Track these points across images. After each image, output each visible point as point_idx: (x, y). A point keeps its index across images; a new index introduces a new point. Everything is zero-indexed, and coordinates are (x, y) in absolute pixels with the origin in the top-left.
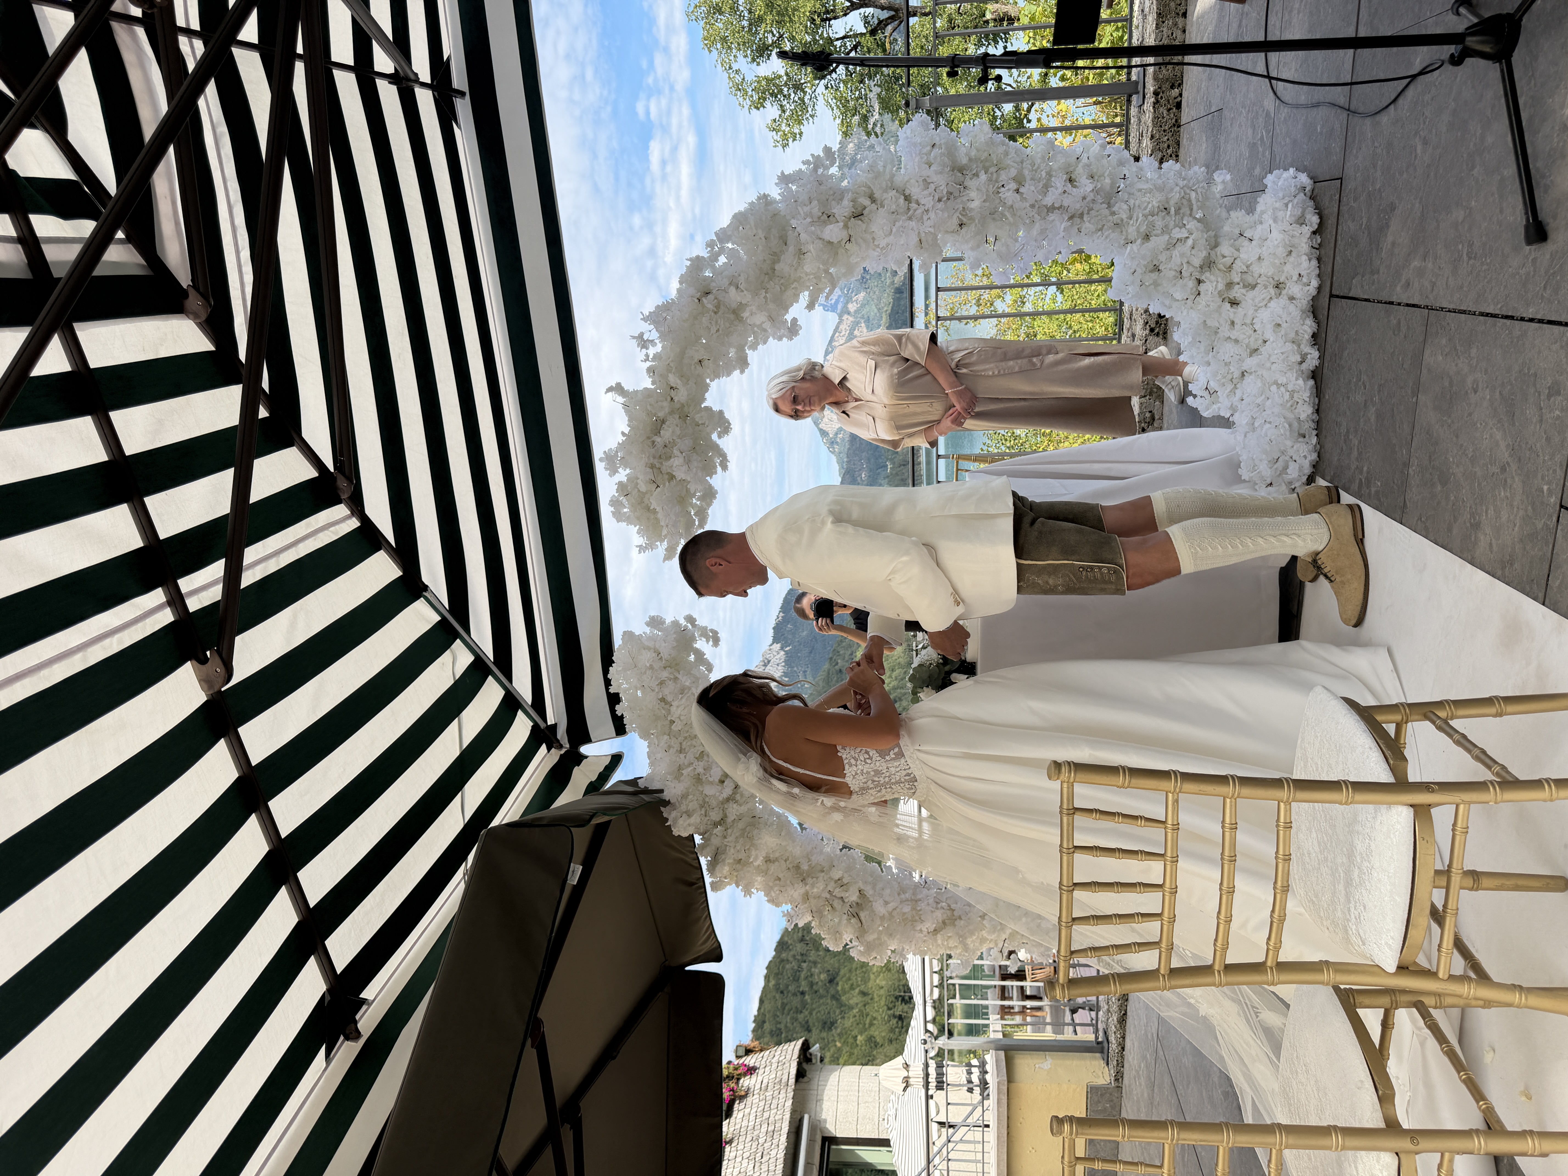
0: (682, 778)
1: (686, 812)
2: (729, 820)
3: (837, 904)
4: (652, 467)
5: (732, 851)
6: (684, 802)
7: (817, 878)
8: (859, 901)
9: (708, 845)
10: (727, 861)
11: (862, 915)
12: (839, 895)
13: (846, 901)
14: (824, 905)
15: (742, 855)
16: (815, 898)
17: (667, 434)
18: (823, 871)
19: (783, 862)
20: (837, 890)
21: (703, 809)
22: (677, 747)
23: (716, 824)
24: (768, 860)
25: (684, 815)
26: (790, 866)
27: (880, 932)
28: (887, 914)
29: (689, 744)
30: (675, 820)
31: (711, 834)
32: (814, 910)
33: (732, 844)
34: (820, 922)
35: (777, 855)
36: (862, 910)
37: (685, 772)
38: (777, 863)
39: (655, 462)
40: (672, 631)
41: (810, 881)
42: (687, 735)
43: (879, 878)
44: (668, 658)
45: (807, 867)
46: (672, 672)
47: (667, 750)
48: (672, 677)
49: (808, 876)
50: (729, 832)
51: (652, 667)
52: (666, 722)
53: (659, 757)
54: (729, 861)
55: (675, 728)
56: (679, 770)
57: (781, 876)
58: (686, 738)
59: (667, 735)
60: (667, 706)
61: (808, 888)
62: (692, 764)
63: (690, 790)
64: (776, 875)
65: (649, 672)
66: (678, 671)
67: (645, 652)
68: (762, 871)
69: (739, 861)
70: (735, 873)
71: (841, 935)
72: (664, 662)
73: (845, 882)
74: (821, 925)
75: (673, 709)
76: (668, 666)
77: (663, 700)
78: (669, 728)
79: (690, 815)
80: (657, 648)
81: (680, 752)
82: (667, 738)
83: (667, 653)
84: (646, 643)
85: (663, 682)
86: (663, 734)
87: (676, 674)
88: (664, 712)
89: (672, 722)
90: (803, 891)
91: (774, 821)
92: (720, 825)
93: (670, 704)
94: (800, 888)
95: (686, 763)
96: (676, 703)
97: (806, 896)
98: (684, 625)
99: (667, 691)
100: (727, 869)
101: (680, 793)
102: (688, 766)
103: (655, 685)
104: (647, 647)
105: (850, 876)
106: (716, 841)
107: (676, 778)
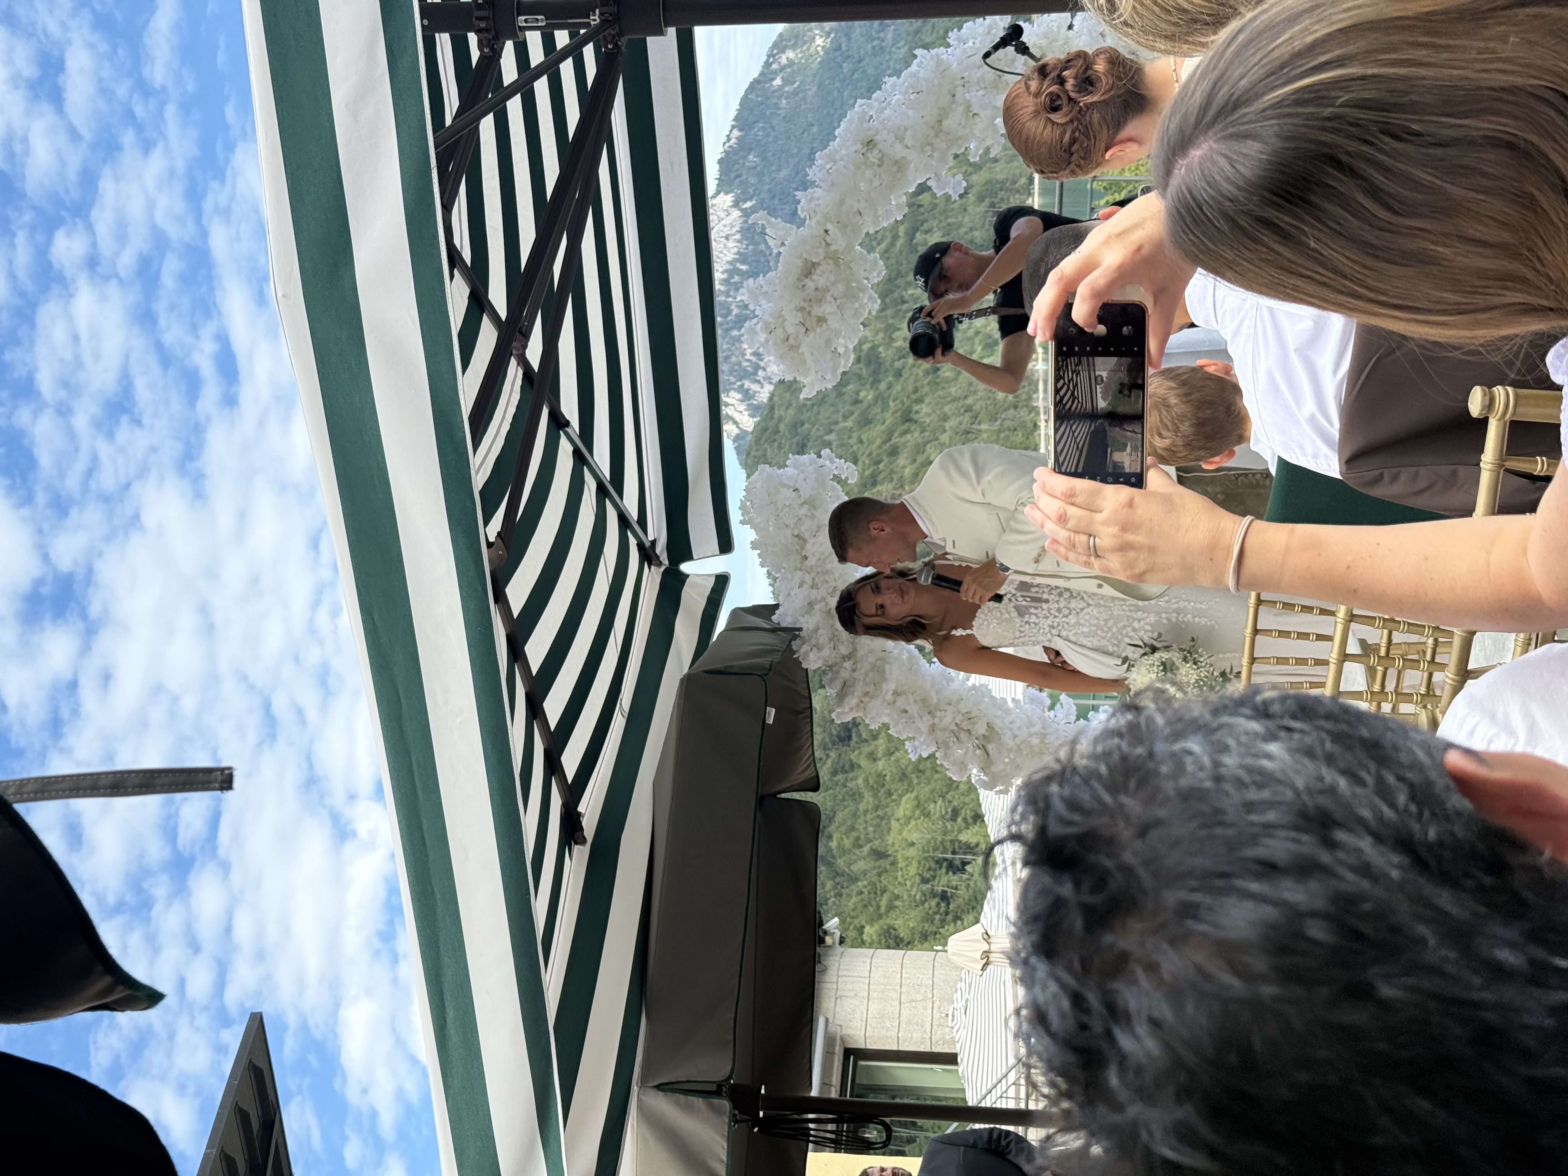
0: (813, 612)
1: (815, 646)
2: (860, 654)
3: (963, 736)
4: (802, 309)
5: (861, 683)
6: (814, 636)
7: (946, 711)
8: (987, 734)
9: (836, 678)
10: (856, 694)
11: (990, 747)
12: (966, 728)
13: (973, 733)
14: (949, 737)
15: (870, 689)
16: (941, 730)
17: (820, 279)
18: (950, 704)
19: (910, 695)
20: (965, 722)
21: (832, 643)
22: (809, 582)
23: (845, 658)
24: (896, 693)
25: (815, 649)
26: (917, 699)
27: (1006, 764)
28: (1015, 748)
29: (822, 578)
30: (806, 655)
31: (841, 667)
32: (940, 741)
33: (862, 678)
34: (945, 754)
35: (905, 688)
36: (989, 742)
37: (816, 607)
38: (904, 697)
39: (806, 305)
40: (810, 468)
41: (938, 714)
42: (819, 570)
43: (1008, 711)
44: (807, 496)
45: (935, 701)
46: (809, 510)
47: (801, 586)
48: (809, 514)
49: (935, 709)
50: (859, 665)
51: (790, 505)
52: (799, 557)
53: (792, 593)
54: (858, 693)
55: (808, 563)
56: (811, 604)
57: (908, 708)
58: (818, 573)
59: (800, 570)
60: (801, 542)
61: (936, 721)
62: (824, 599)
63: (821, 625)
64: (903, 707)
65: (786, 510)
66: (815, 508)
67: (784, 490)
68: (889, 704)
69: (867, 694)
70: (862, 705)
71: (966, 766)
72: (803, 500)
73: (973, 715)
74: (946, 756)
75: (808, 546)
76: (805, 503)
77: (798, 536)
78: (802, 563)
79: (820, 649)
80: (797, 486)
81: (812, 588)
82: (800, 573)
83: (806, 492)
84: (786, 482)
85: (800, 519)
86: (796, 569)
87: (813, 512)
88: (797, 547)
89: (806, 557)
90: (930, 723)
91: (905, 656)
92: (849, 659)
93: (805, 541)
94: (927, 720)
95: (819, 599)
96: (812, 541)
97: (933, 728)
98: (821, 461)
99: (803, 529)
100: (855, 701)
101: (811, 628)
102: (820, 601)
103: (791, 522)
104: (786, 485)
105: (979, 710)
106: (845, 674)
107: (808, 612)
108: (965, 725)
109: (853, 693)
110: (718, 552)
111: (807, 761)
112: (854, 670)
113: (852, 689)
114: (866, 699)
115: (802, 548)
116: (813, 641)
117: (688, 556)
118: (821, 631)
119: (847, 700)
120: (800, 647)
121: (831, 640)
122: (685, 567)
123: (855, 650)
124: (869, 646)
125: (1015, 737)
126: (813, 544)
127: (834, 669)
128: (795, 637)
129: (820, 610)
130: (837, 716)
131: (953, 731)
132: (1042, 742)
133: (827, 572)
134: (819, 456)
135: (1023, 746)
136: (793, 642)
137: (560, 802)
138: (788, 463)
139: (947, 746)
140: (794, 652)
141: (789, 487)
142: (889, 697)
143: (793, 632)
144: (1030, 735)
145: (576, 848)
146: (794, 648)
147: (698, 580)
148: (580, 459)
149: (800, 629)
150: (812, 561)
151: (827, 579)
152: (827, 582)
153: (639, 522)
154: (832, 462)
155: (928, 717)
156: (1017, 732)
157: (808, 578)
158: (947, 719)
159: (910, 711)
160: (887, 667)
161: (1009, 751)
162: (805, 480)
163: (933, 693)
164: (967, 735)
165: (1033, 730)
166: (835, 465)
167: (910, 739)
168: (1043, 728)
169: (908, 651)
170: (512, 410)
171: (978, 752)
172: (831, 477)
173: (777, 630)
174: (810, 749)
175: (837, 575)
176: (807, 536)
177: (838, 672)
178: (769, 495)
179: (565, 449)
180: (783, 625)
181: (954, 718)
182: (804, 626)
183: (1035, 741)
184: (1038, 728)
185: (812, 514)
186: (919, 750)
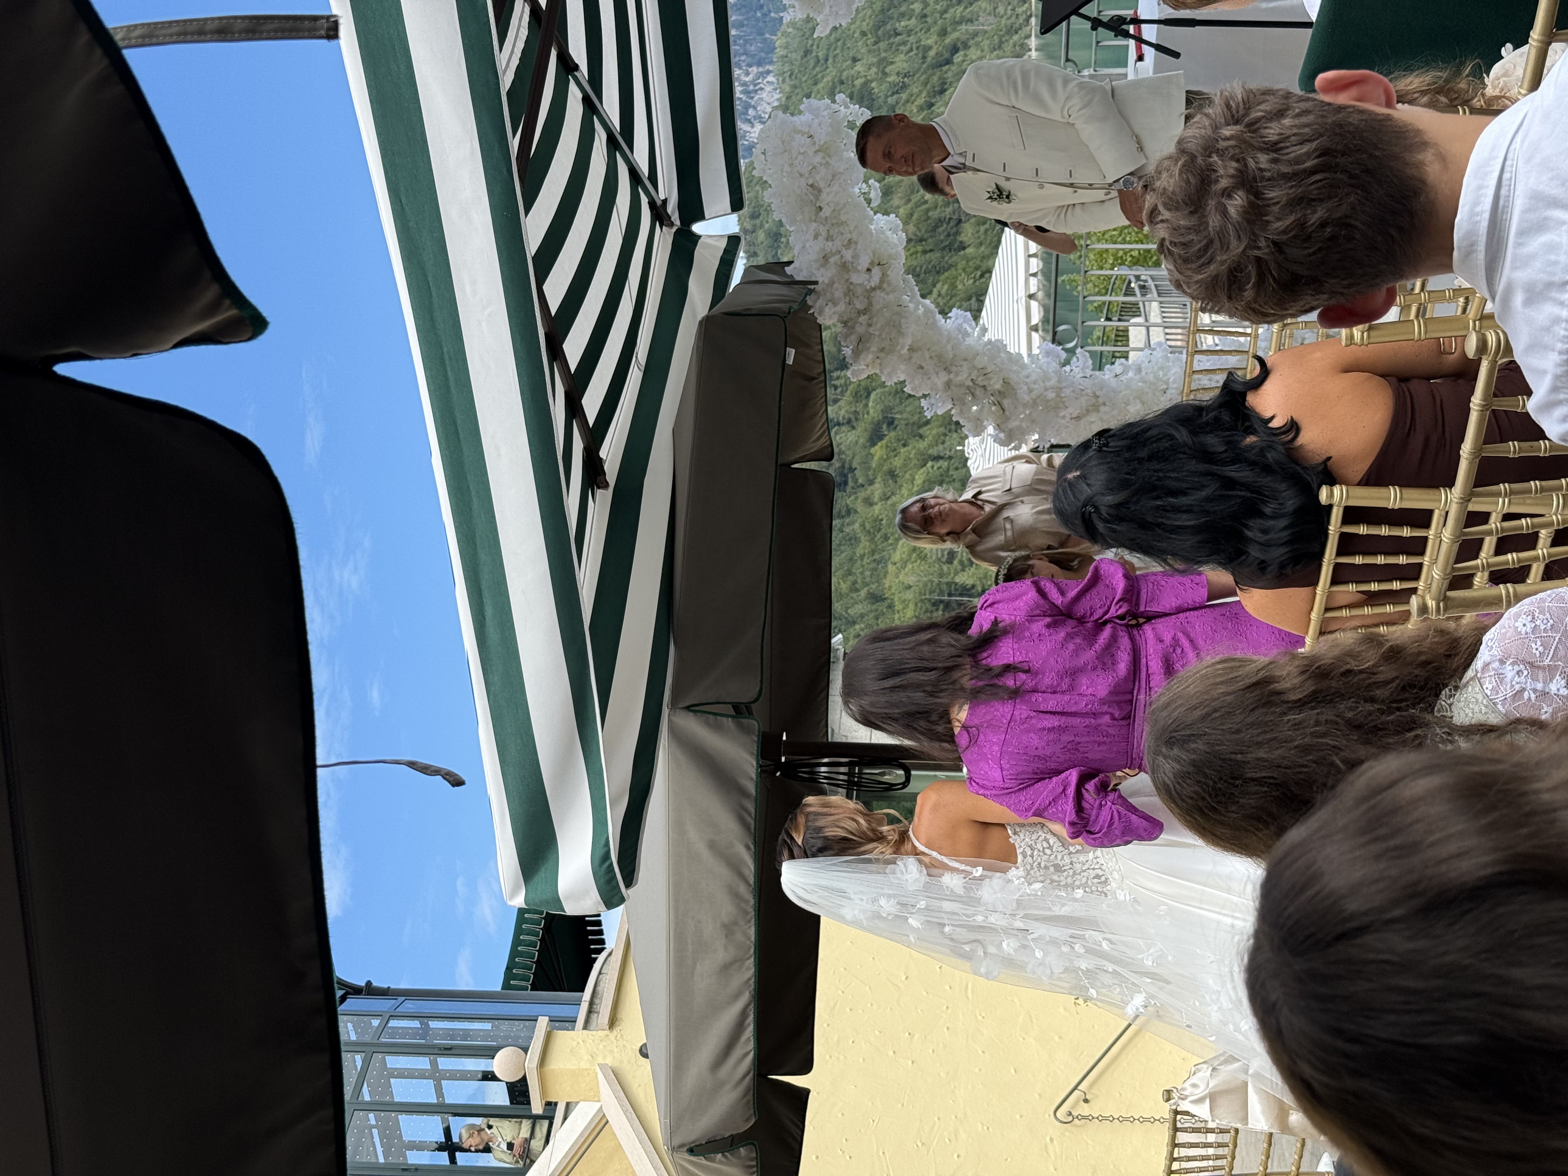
0: (828, 266)
3: (978, 392)
8: (1002, 390)
9: (851, 334)
11: (1006, 403)
12: (981, 384)
13: (989, 389)
19: (926, 351)
20: (981, 378)
21: (847, 298)
24: (911, 349)
27: (1022, 420)
28: (1032, 402)
31: (856, 323)
32: (955, 399)
33: (878, 333)
35: (921, 343)
36: (1005, 397)
37: (831, 260)
38: (920, 353)
40: (825, 113)
41: (954, 369)
42: (834, 221)
43: (1024, 366)
44: (822, 142)
45: (951, 356)
46: (824, 158)
47: (816, 237)
48: (824, 162)
49: (951, 365)
50: (875, 319)
51: (803, 153)
52: (814, 208)
53: (807, 245)
54: (874, 349)
55: (822, 214)
56: (826, 258)
57: (923, 364)
58: (833, 225)
59: (815, 221)
60: (816, 192)
61: (952, 376)
62: (840, 252)
63: (835, 279)
64: (919, 363)
65: (801, 157)
66: (830, 157)
67: (798, 137)
68: (905, 360)
69: (882, 350)
70: (878, 361)
71: (982, 422)
72: (817, 148)
73: (989, 370)
74: (961, 412)
75: (823, 196)
76: (819, 151)
77: (812, 186)
78: (817, 214)
79: (835, 304)
80: (812, 133)
81: (827, 240)
82: (814, 225)
83: (821, 136)
84: (800, 128)
85: (814, 167)
86: (811, 221)
87: (828, 159)
88: (812, 198)
89: (820, 208)
90: (946, 379)
91: (921, 310)
92: (864, 314)
93: (820, 191)
94: (943, 377)
95: (834, 250)
96: (828, 190)
97: (948, 385)
98: (835, 107)
99: (818, 178)
100: (871, 356)
101: (827, 282)
102: (834, 255)
103: (805, 170)
104: (799, 132)
105: (995, 364)
106: (860, 329)
107: (822, 266)
108: (980, 381)
109: (869, 348)
110: (730, 211)
111: (821, 428)
112: (870, 325)
113: (868, 345)
114: (882, 355)
115: (817, 199)
116: (828, 295)
117: (700, 216)
118: (836, 285)
119: (863, 356)
120: (815, 301)
121: (846, 295)
122: (697, 228)
123: (870, 304)
124: (884, 299)
125: (1030, 391)
126: (828, 194)
127: (849, 324)
128: (811, 291)
129: (835, 263)
130: (853, 374)
131: (968, 388)
132: (1058, 396)
133: (842, 223)
134: (834, 102)
135: (1038, 401)
136: (808, 298)
137: (582, 446)
138: (802, 107)
139: (962, 402)
140: (810, 307)
141: (803, 133)
142: (905, 351)
143: (807, 286)
144: (1046, 390)
145: (599, 492)
146: (809, 303)
147: (709, 241)
148: (591, 107)
149: (816, 283)
150: (826, 212)
151: (842, 230)
152: (842, 234)
153: (649, 178)
154: (847, 107)
155: (944, 373)
156: (1032, 386)
157: (823, 230)
158: (963, 376)
159: (925, 367)
160: (903, 321)
161: (1025, 405)
162: (820, 125)
163: (949, 347)
164: (983, 391)
165: (1049, 384)
166: (849, 111)
167: (925, 396)
168: (1059, 381)
169: (924, 306)
170: (521, 45)
171: (993, 408)
172: (846, 124)
173: (792, 283)
174: (825, 415)
175: (852, 228)
176: (822, 185)
177: (853, 328)
178: (783, 142)
179: (574, 95)
180: (798, 278)
181: (970, 374)
182: (820, 280)
183: (1051, 395)
184: (1053, 382)
185: (827, 162)
186: (934, 407)
